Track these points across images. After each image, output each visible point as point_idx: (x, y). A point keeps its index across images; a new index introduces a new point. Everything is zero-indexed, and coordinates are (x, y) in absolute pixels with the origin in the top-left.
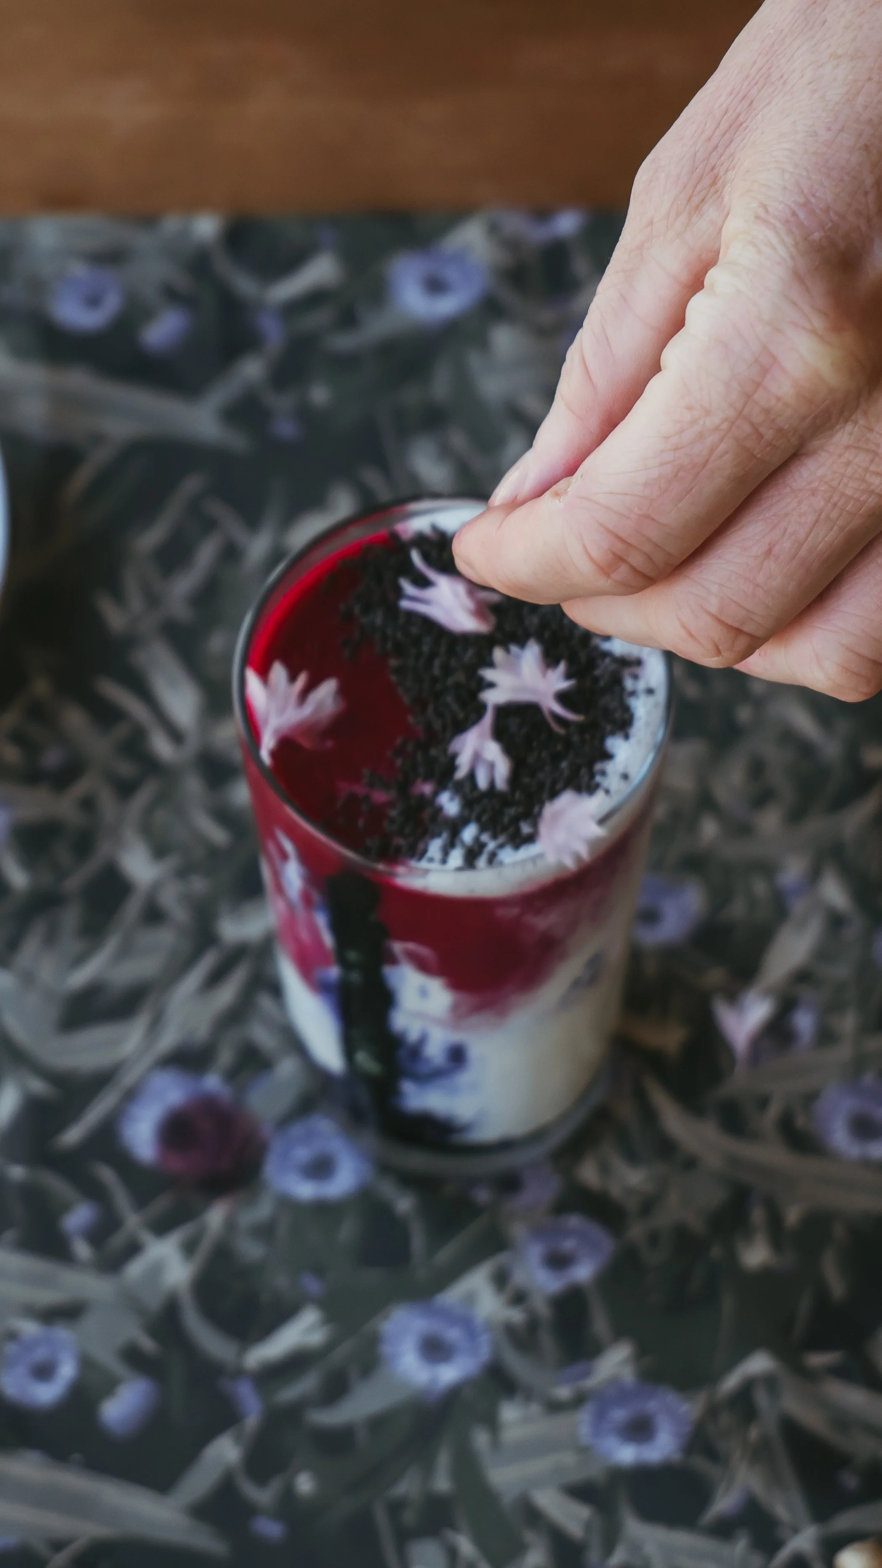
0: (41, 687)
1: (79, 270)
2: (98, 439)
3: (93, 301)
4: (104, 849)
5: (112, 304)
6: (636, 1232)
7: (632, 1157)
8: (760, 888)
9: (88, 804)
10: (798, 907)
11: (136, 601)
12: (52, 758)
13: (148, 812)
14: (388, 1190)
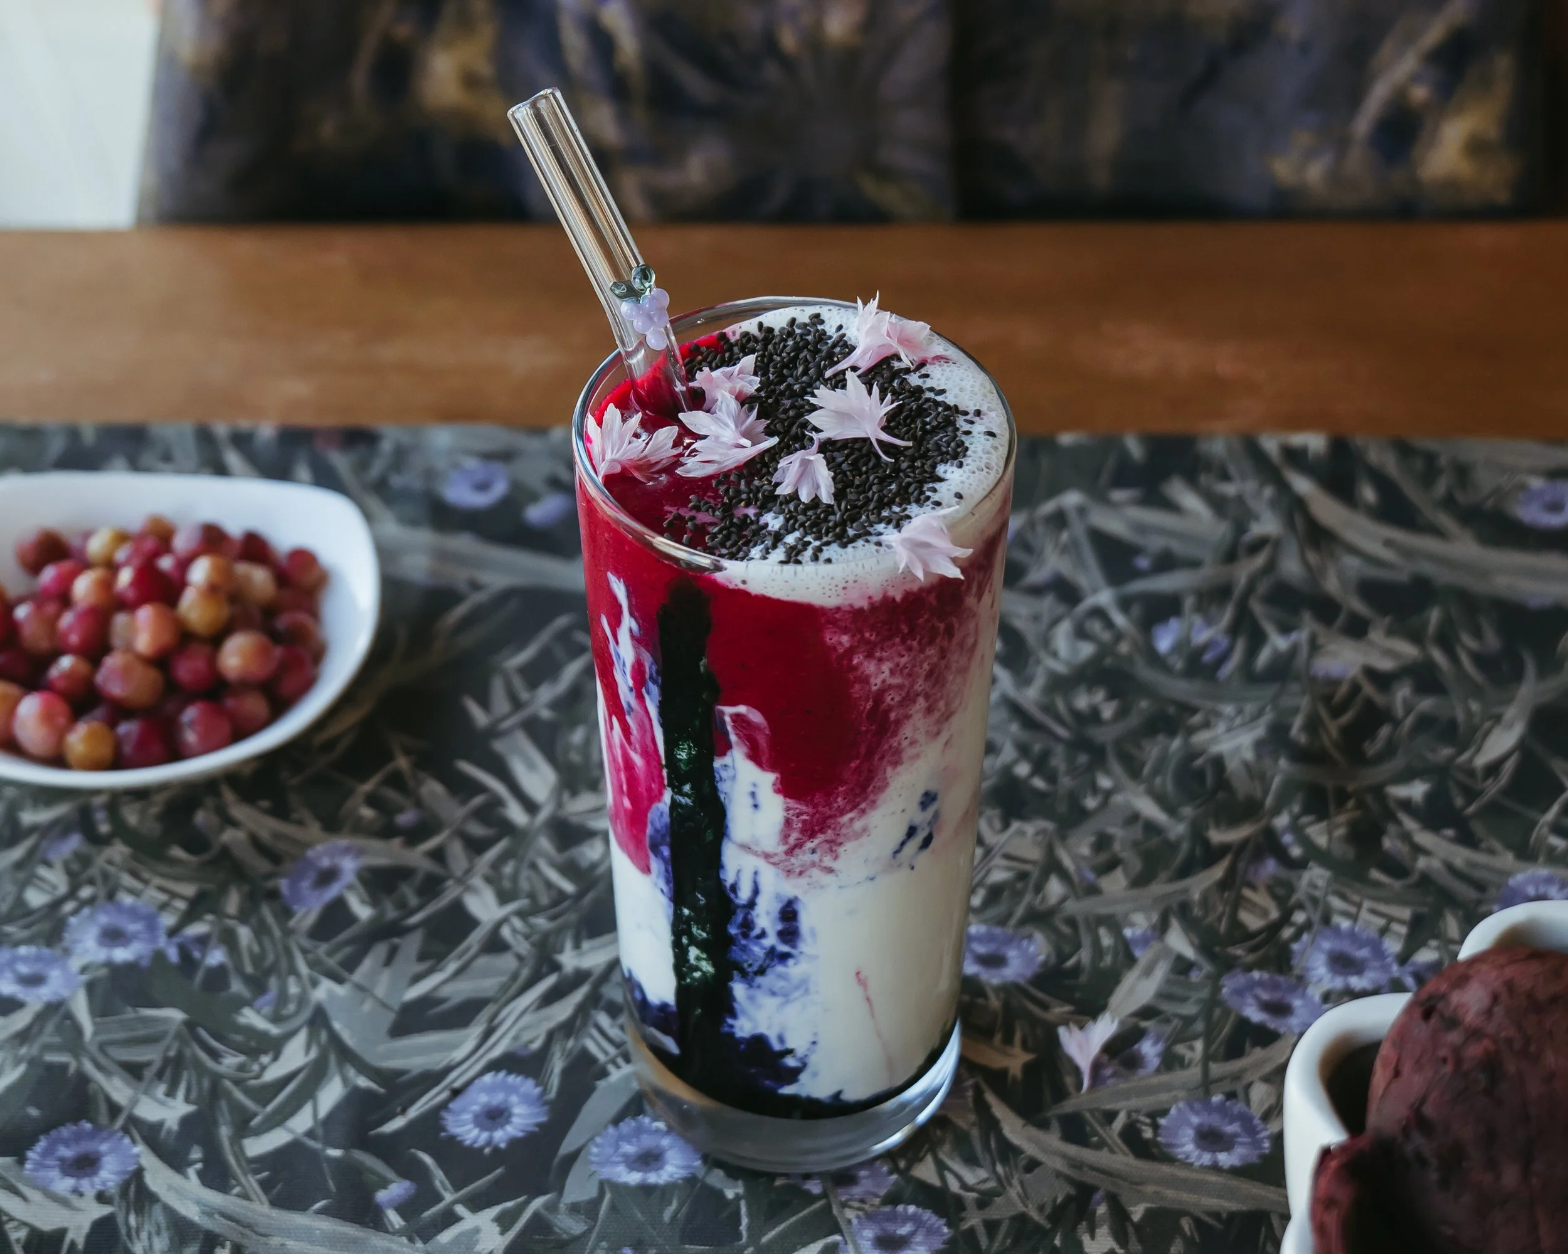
0: (402, 763)
1: (471, 463)
2: (475, 586)
3: (483, 487)
4: (451, 892)
5: (499, 489)
6: (974, 1220)
7: (971, 1161)
8: (1107, 940)
9: (438, 855)
10: (1143, 956)
11: (501, 703)
12: (406, 818)
13: (497, 865)
14: (716, 1178)
